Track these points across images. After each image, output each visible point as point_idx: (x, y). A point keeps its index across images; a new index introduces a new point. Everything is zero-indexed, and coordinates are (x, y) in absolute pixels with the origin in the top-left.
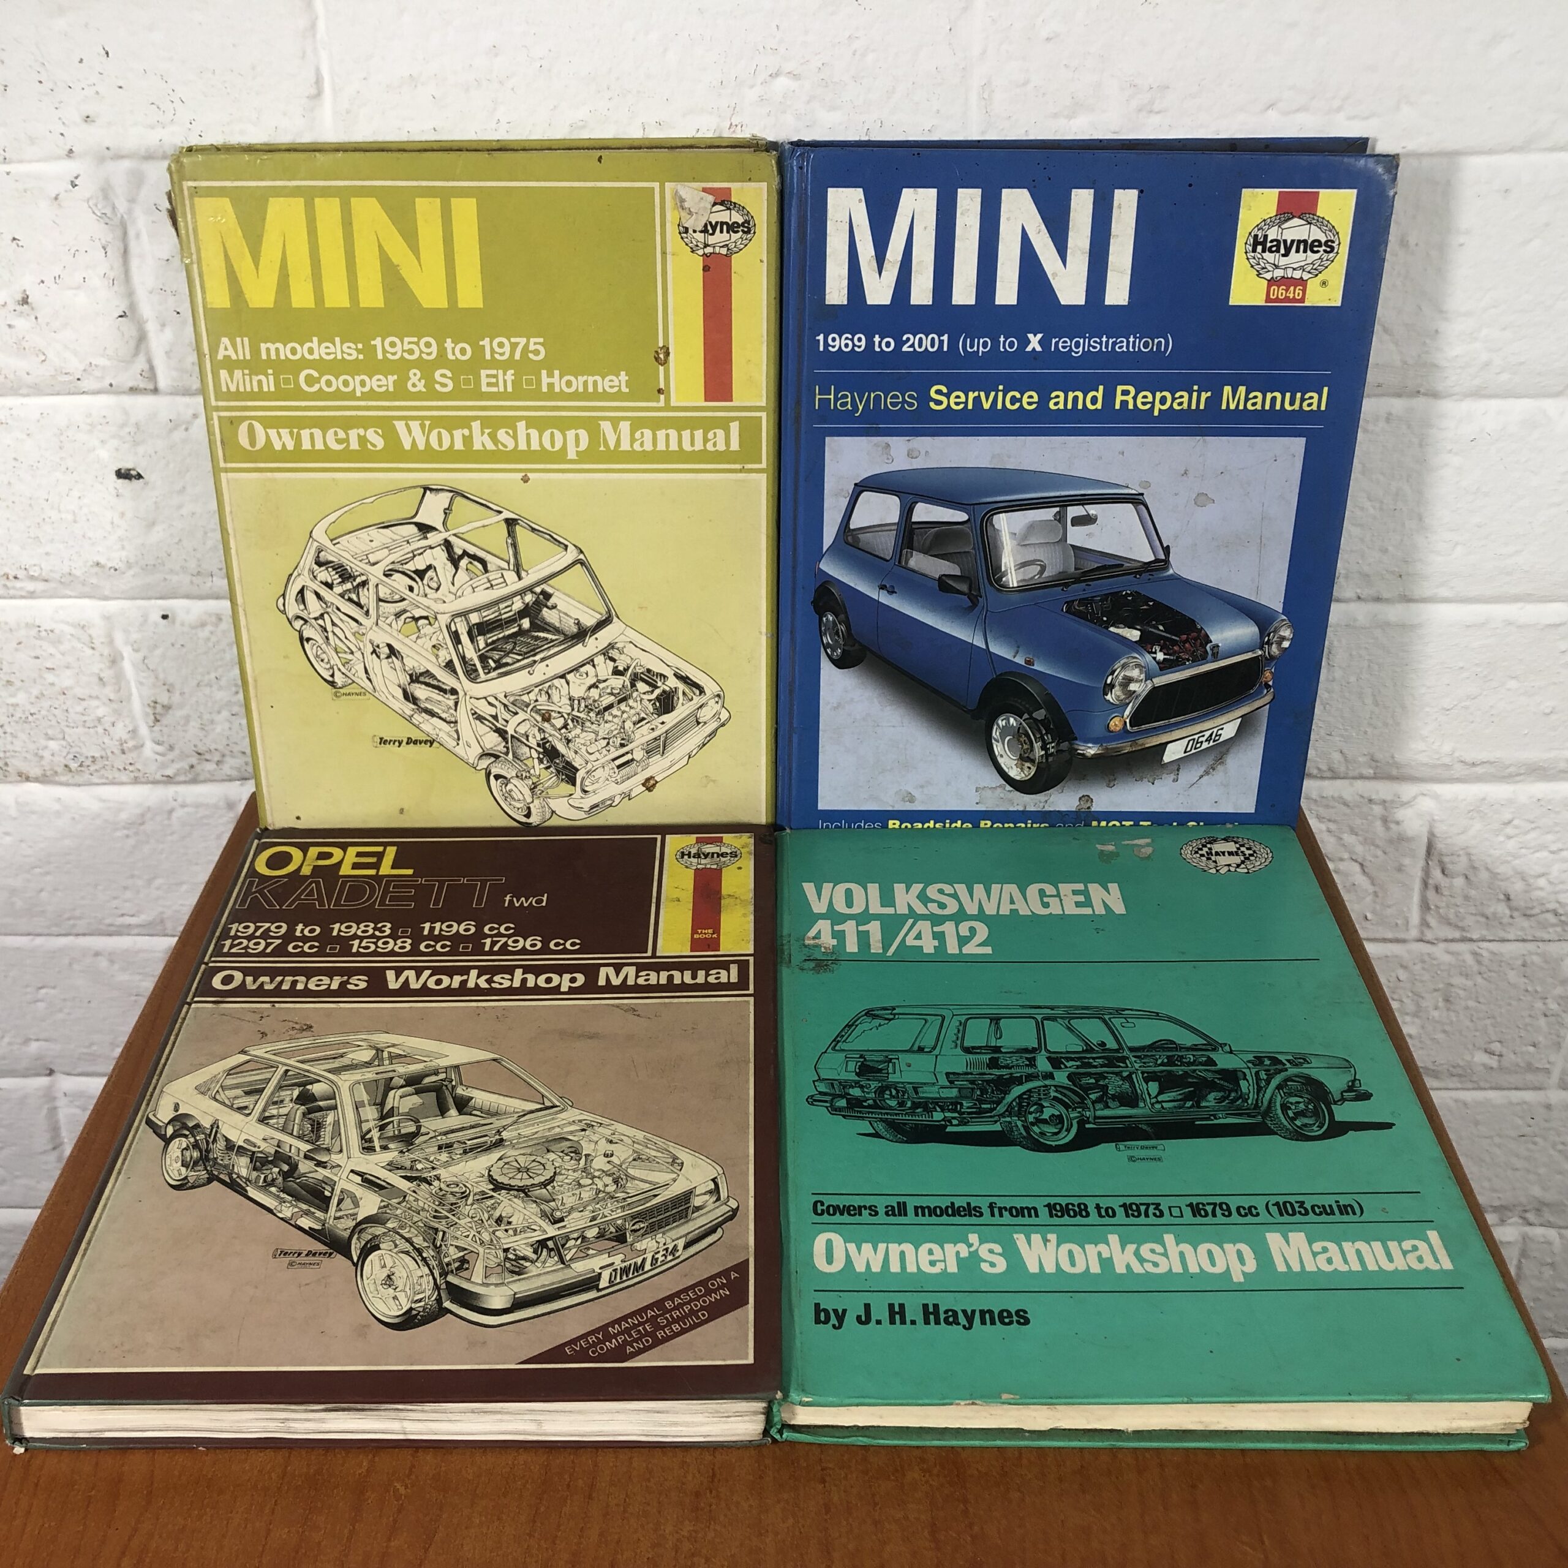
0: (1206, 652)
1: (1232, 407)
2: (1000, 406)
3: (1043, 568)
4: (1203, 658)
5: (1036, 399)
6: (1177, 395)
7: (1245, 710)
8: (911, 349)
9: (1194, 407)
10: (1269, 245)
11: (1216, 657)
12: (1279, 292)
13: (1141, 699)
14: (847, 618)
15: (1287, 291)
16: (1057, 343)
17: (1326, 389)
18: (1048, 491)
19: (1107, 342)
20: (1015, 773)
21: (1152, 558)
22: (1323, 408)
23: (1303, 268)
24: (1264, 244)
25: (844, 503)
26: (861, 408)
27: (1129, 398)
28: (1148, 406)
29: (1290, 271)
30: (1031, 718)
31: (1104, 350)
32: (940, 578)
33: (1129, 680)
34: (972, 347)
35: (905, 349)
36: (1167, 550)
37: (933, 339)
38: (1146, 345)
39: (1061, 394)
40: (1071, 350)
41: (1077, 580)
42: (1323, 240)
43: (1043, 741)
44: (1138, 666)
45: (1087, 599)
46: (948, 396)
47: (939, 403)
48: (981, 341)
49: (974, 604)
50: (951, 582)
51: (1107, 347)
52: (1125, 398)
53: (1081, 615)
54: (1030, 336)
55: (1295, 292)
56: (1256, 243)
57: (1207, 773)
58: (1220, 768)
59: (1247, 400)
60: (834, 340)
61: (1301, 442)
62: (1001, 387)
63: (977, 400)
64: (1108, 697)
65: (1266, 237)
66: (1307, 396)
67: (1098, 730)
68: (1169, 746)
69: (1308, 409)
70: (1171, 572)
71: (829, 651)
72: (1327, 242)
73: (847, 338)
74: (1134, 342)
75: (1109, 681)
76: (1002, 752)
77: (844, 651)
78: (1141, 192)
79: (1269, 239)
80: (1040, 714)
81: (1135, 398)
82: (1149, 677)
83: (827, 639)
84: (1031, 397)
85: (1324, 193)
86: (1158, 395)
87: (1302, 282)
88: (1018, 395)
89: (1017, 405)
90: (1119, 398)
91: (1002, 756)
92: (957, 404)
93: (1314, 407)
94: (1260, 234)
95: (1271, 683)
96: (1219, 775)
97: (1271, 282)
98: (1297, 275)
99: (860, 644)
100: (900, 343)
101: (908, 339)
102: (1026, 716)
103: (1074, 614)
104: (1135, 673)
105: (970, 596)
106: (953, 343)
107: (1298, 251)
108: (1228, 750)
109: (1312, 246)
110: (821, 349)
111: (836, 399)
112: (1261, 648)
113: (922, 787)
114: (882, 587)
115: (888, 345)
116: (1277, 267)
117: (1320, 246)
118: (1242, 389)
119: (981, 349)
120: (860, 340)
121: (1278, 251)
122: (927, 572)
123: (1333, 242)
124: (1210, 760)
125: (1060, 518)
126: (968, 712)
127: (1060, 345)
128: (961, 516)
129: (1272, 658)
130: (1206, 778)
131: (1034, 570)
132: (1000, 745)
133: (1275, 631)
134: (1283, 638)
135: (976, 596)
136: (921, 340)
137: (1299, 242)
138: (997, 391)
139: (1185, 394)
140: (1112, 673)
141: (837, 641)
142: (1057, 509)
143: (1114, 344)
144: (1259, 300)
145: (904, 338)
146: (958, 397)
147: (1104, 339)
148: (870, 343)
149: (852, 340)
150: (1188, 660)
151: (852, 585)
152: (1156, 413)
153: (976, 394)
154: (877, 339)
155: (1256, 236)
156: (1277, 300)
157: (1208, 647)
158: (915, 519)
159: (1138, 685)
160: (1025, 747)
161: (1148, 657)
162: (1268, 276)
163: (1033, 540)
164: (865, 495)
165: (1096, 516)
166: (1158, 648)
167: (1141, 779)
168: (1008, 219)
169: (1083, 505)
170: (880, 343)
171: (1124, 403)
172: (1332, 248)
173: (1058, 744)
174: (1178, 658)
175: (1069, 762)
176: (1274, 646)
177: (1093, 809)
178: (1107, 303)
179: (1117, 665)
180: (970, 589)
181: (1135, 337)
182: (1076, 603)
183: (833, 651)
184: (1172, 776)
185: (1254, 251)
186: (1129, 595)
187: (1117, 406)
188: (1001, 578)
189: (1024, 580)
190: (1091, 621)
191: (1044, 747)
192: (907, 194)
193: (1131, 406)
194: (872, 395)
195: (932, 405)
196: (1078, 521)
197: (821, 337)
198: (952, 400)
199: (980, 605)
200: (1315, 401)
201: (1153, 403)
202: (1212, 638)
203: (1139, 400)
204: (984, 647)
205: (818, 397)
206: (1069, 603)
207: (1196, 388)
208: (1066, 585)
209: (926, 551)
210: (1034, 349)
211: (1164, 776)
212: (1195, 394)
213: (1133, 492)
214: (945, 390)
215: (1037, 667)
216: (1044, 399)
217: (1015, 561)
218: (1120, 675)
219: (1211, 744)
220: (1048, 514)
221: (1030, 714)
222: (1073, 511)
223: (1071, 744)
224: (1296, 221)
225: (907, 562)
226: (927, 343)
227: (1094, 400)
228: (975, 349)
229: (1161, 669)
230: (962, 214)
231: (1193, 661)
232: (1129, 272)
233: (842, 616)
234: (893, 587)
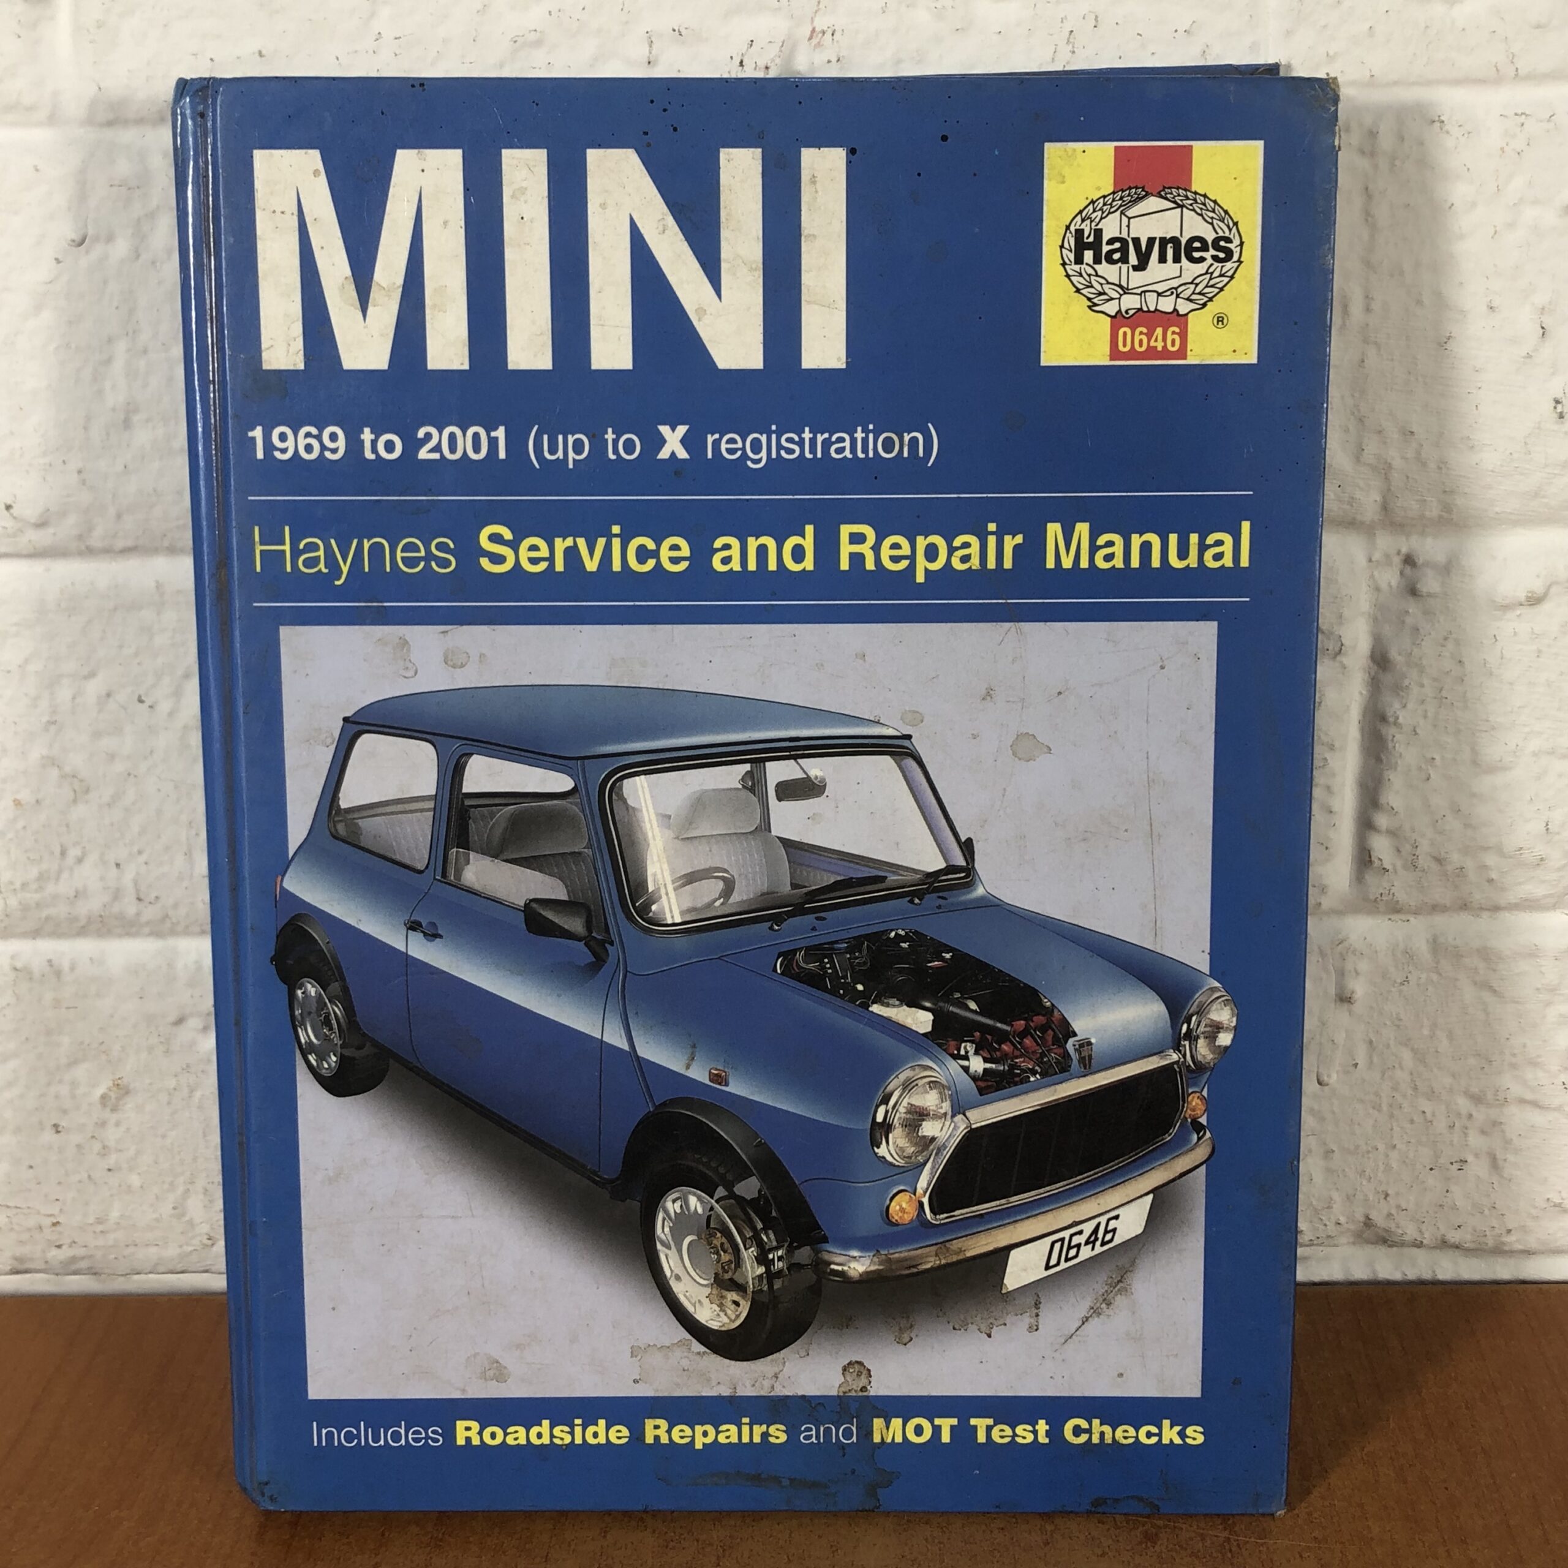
0: (1066, 1055)
1: (1067, 563)
2: (617, 566)
3: (729, 887)
4: (1061, 1069)
5: (686, 551)
6: (957, 542)
7: (1157, 1177)
8: (436, 456)
9: (991, 564)
10: (1106, 248)
11: (1088, 1066)
12: (1135, 339)
13: (947, 1154)
14: (345, 990)
15: (1149, 335)
16: (716, 444)
17: (1246, 526)
18: (725, 731)
19: (813, 442)
20: (707, 1315)
21: (942, 865)
22: (1245, 562)
23: (1175, 292)
24: (1096, 246)
25: (325, 756)
26: (345, 569)
27: (866, 549)
28: (904, 564)
29: (1151, 298)
30: (732, 1195)
31: (808, 455)
32: (526, 905)
33: (919, 1115)
34: (553, 450)
35: (423, 454)
36: (967, 847)
37: (476, 436)
38: (888, 445)
39: (734, 542)
40: (744, 455)
41: (799, 909)
42: (1210, 237)
43: (760, 1244)
44: (934, 1084)
45: (818, 947)
46: (514, 545)
47: (498, 559)
48: (571, 439)
49: (599, 960)
50: (549, 915)
51: (813, 450)
52: (856, 548)
53: (814, 981)
54: (665, 430)
55: (1164, 339)
56: (1081, 246)
57: (1095, 1311)
58: (1120, 1301)
59: (1094, 549)
60: (283, 437)
61: (1210, 629)
62: (616, 529)
63: (572, 554)
64: (882, 1151)
65: (1098, 233)
66: (1210, 540)
67: (867, 1223)
68: (1014, 1253)
69: (1217, 565)
70: (980, 891)
71: (312, 1059)
72: (1216, 241)
73: (308, 435)
74: (865, 441)
75: (880, 1118)
76: (679, 1270)
77: (342, 1059)
78: (852, 152)
79: (1105, 240)
80: (749, 1187)
81: (876, 548)
82: (959, 1108)
83: (307, 1035)
84: (675, 547)
85: (1200, 148)
86: (921, 542)
87: (1177, 318)
88: (651, 545)
89: (651, 564)
90: (846, 549)
91: (678, 1278)
92: (534, 561)
93: (1228, 561)
94: (1086, 227)
95: (1203, 1120)
96: (1119, 1317)
97: (1118, 319)
98: (1166, 305)
99: (375, 1044)
100: (412, 445)
101: (428, 437)
102: (721, 1192)
103: (797, 978)
104: (930, 1100)
105: (588, 940)
106: (516, 442)
107: (1162, 259)
108: (1133, 1263)
109: (1189, 249)
110: (260, 455)
111: (296, 553)
112: (1177, 1048)
113: (518, 1346)
114: (413, 926)
115: (390, 446)
116: (1126, 291)
117: (1204, 248)
118: (1082, 529)
119: (571, 454)
120: (333, 437)
121: (1124, 259)
122: (501, 894)
123: (1229, 240)
124: (1098, 1283)
125: (754, 784)
126: (603, 1184)
127: (724, 446)
128: (560, 782)
129: (1200, 1068)
130: (1094, 1322)
131: (709, 891)
132: (673, 1253)
133: (1201, 1012)
134: (1218, 1027)
135: (602, 943)
136: (452, 437)
137: (1164, 242)
138: (610, 536)
139: (973, 540)
140: (886, 1100)
141: (327, 1039)
142: (747, 767)
143: (827, 444)
144: (1098, 355)
145: (421, 434)
146: (534, 548)
147: (807, 435)
148: (354, 444)
149: (319, 438)
150: (1034, 1073)
151: (351, 921)
152: (920, 578)
153: (569, 542)
154: (367, 436)
155: (1079, 233)
156: (1133, 354)
157: (1070, 1045)
158: (468, 787)
159: (938, 1124)
160: (725, 1257)
161: (954, 1066)
162: (1111, 308)
163: (705, 828)
164: (366, 741)
165: (823, 780)
166: (971, 1048)
167: (964, 1325)
168: (603, 206)
169: (795, 758)
170: (374, 443)
171: (857, 559)
172: (1229, 254)
173: (790, 1251)
174: (1013, 1067)
175: (815, 1290)
176: (1201, 1042)
177: (873, 1392)
178: (806, 365)
179: (894, 1084)
180: (589, 926)
181: (865, 430)
182: (800, 956)
183: (321, 1058)
184: (1027, 1320)
185: (1079, 260)
186: (904, 939)
187: (845, 565)
188: (647, 907)
189: (693, 910)
190: (833, 992)
191: (762, 1259)
192: (406, 161)
193: (870, 565)
194: (366, 545)
195: (485, 563)
196: (789, 791)
197: (257, 433)
198: (524, 554)
199: (611, 960)
200: (1228, 548)
201: (912, 557)
202: (1078, 1025)
203: (886, 552)
204: (626, 1047)
205: (259, 548)
206: (788, 956)
207: (992, 527)
208: (778, 919)
209: (495, 852)
210: (673, 454)
211: (1009, 1319)
212: (992, 540)
213: (890, 732)
214: (508, 535)
215: (736, 1087)
216: (702, 553)
217: (673, 871)
218: (901, 1104)
219: (1098, 1249)
220: (730, 776)
221: (729, 1187)
222: (778, 771)
223: (817, 1252)
224: (1153, 203)
225: (459, 873)
226: (464, 443)
227: (798, 554)
228: (560, 454)
229: (982, 1091)
230: (513, 196)
231: (1044, 1074)
232: (843, 305)
233: (335, 987)
234: (433, 925)
